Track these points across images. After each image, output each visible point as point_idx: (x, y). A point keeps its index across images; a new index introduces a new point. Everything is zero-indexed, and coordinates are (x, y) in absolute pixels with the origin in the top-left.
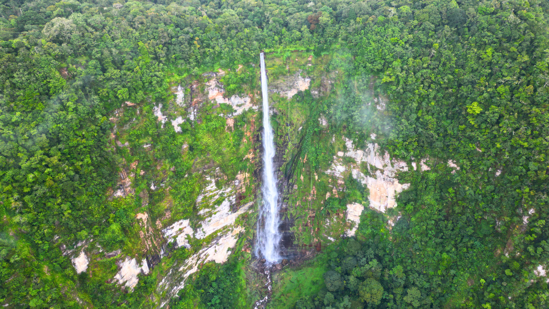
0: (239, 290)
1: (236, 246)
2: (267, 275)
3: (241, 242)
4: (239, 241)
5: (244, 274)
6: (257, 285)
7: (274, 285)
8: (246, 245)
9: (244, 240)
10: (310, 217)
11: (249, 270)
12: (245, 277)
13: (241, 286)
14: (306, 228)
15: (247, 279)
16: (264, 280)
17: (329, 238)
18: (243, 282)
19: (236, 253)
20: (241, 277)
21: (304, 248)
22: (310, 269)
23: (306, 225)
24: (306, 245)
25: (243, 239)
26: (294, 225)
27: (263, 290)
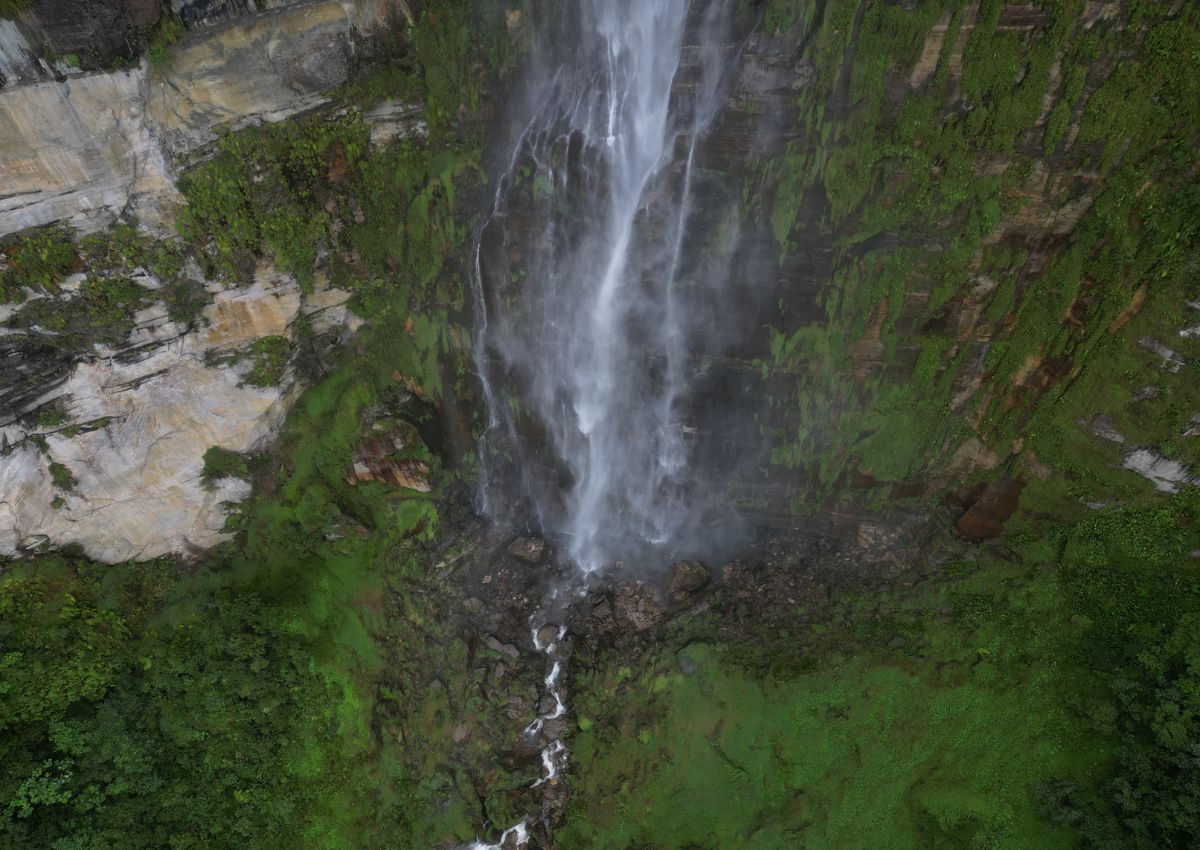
0: (310, 763)
1: (288, 441)
2: (542, 663)
3: (330, 416)
4: (315, 408)
5: (365, 645)
6: (459, 734)
7: (586, 743)
8: (384, 439)
9: (351, 402)
10: (1014, 239)
11: (414, 616)
12: (377, 665)
13: (327, 734)
14: (933, 346)
15: (385, 680)
16: (514, 702)
17: (1140, 460)
18: (353, 708)
19: (290, 491)
20: (333, 673)
21: (846, 496)
22: (891, 684)
23: (938, 324)
24: (870, 483)
25: (343, 389)
26: (820, 316)
27: (501, 780)
